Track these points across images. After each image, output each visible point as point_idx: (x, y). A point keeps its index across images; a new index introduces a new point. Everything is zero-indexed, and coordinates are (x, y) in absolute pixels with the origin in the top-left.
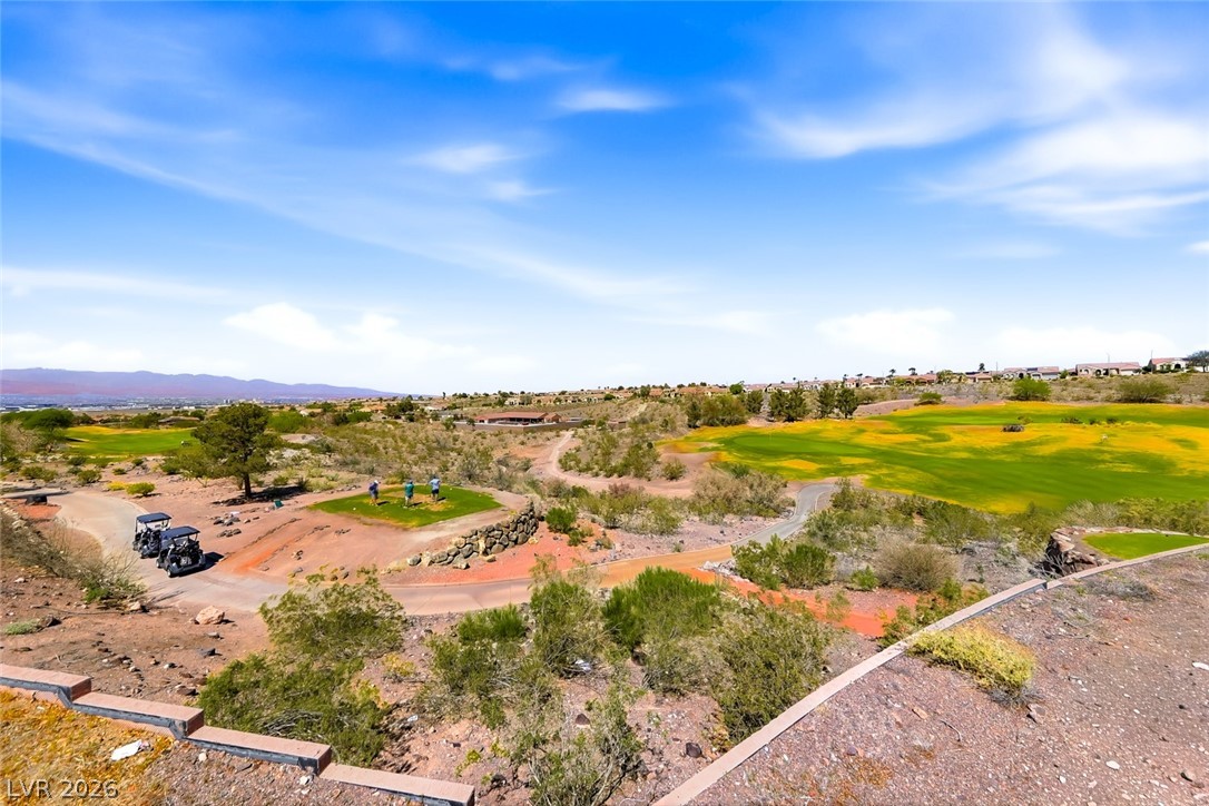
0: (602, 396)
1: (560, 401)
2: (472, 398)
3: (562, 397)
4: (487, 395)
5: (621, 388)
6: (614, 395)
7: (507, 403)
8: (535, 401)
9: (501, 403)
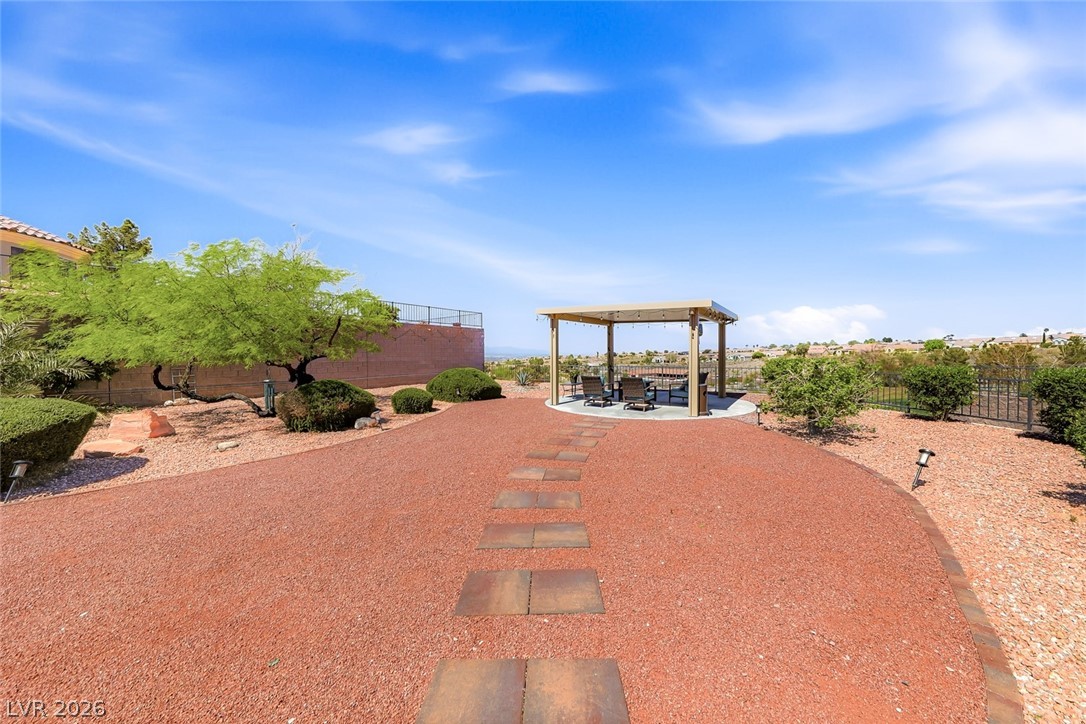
0: (751, 354)
1: (704, 359)
2: (621, 356)
3: (706, 356)
4: (634, 354)
5: (773, 346)
6: (764, 353)
7: (653, 360)
8: (679, 360)
9: (648, 361)
